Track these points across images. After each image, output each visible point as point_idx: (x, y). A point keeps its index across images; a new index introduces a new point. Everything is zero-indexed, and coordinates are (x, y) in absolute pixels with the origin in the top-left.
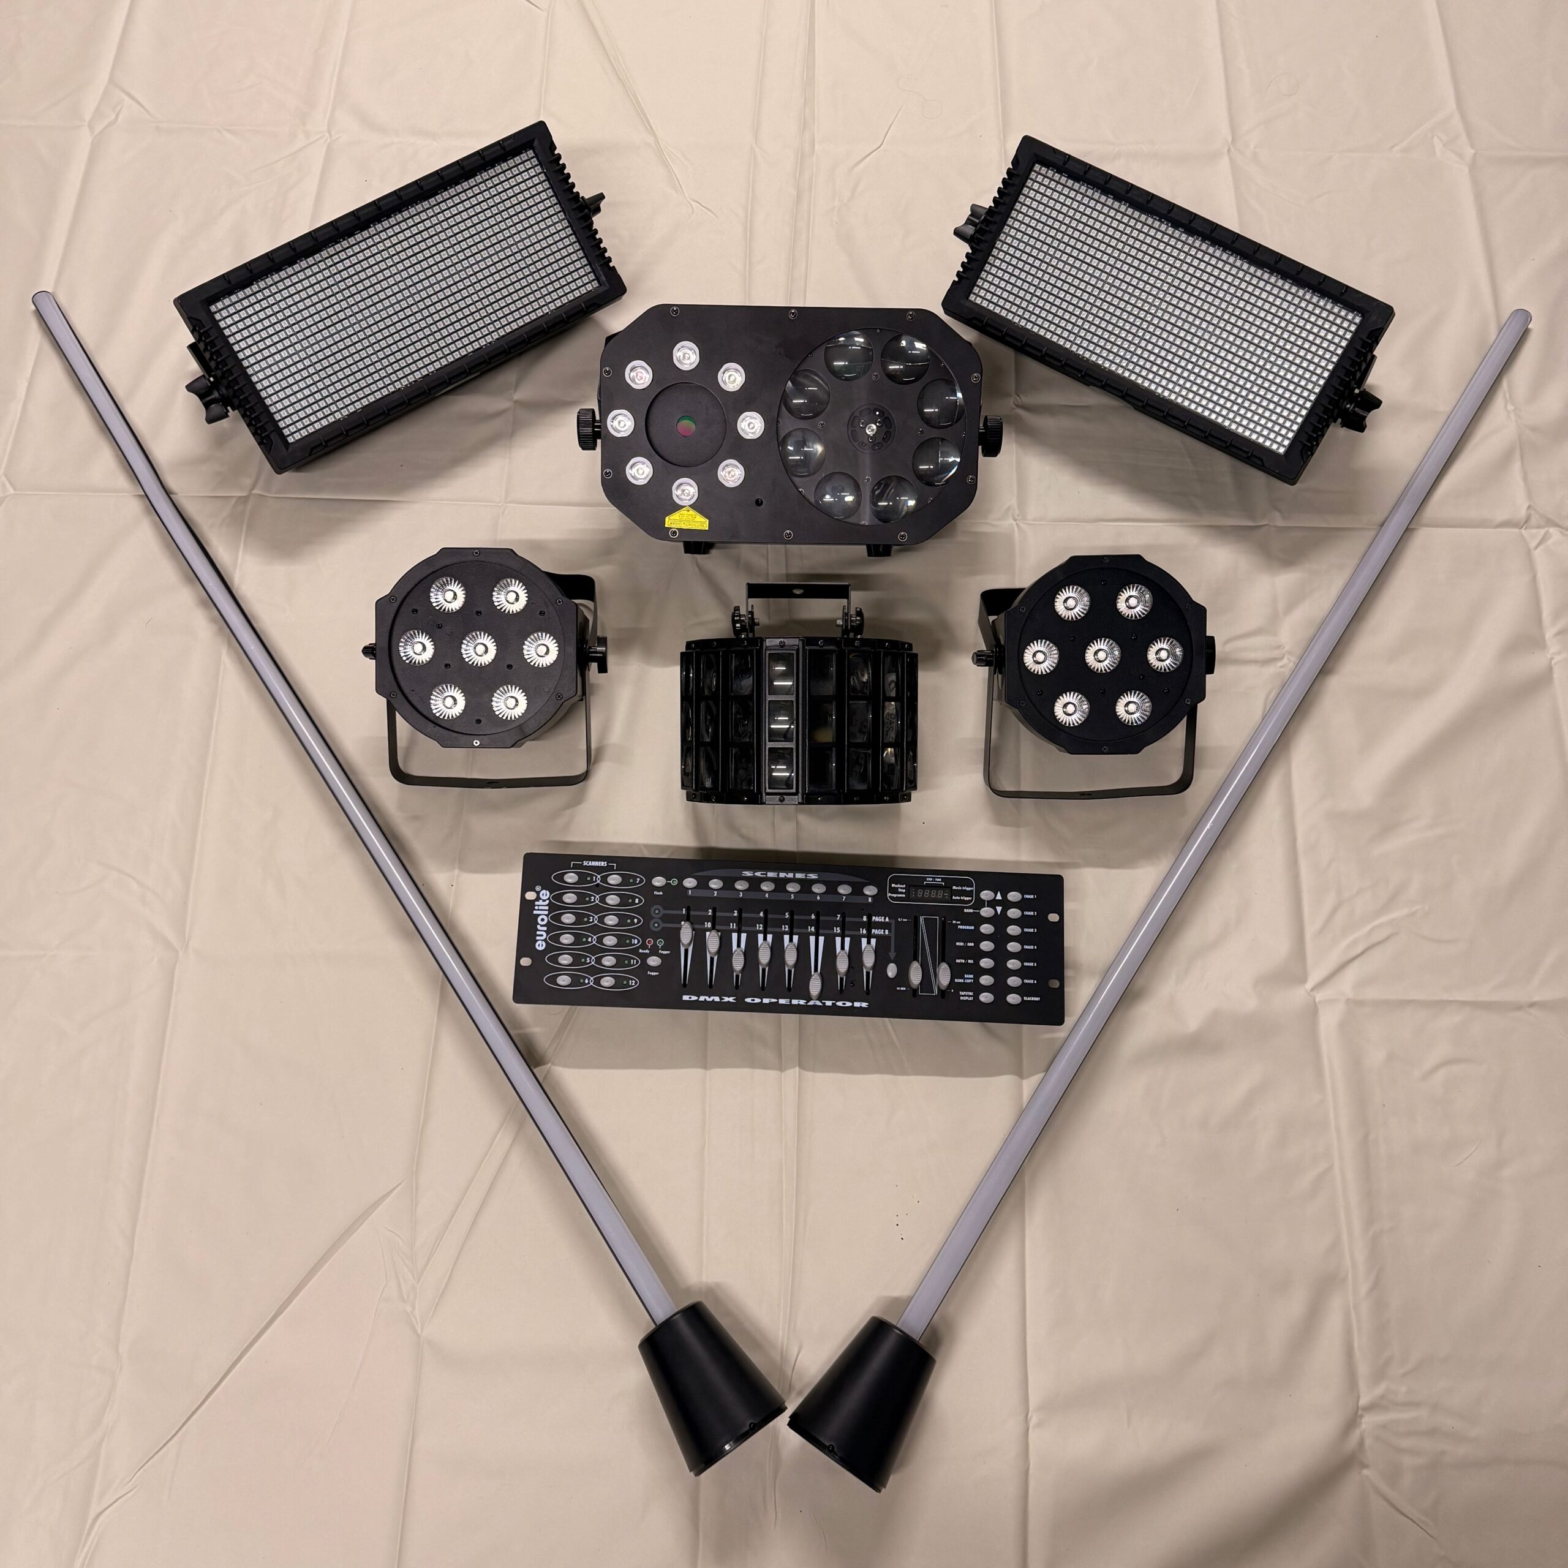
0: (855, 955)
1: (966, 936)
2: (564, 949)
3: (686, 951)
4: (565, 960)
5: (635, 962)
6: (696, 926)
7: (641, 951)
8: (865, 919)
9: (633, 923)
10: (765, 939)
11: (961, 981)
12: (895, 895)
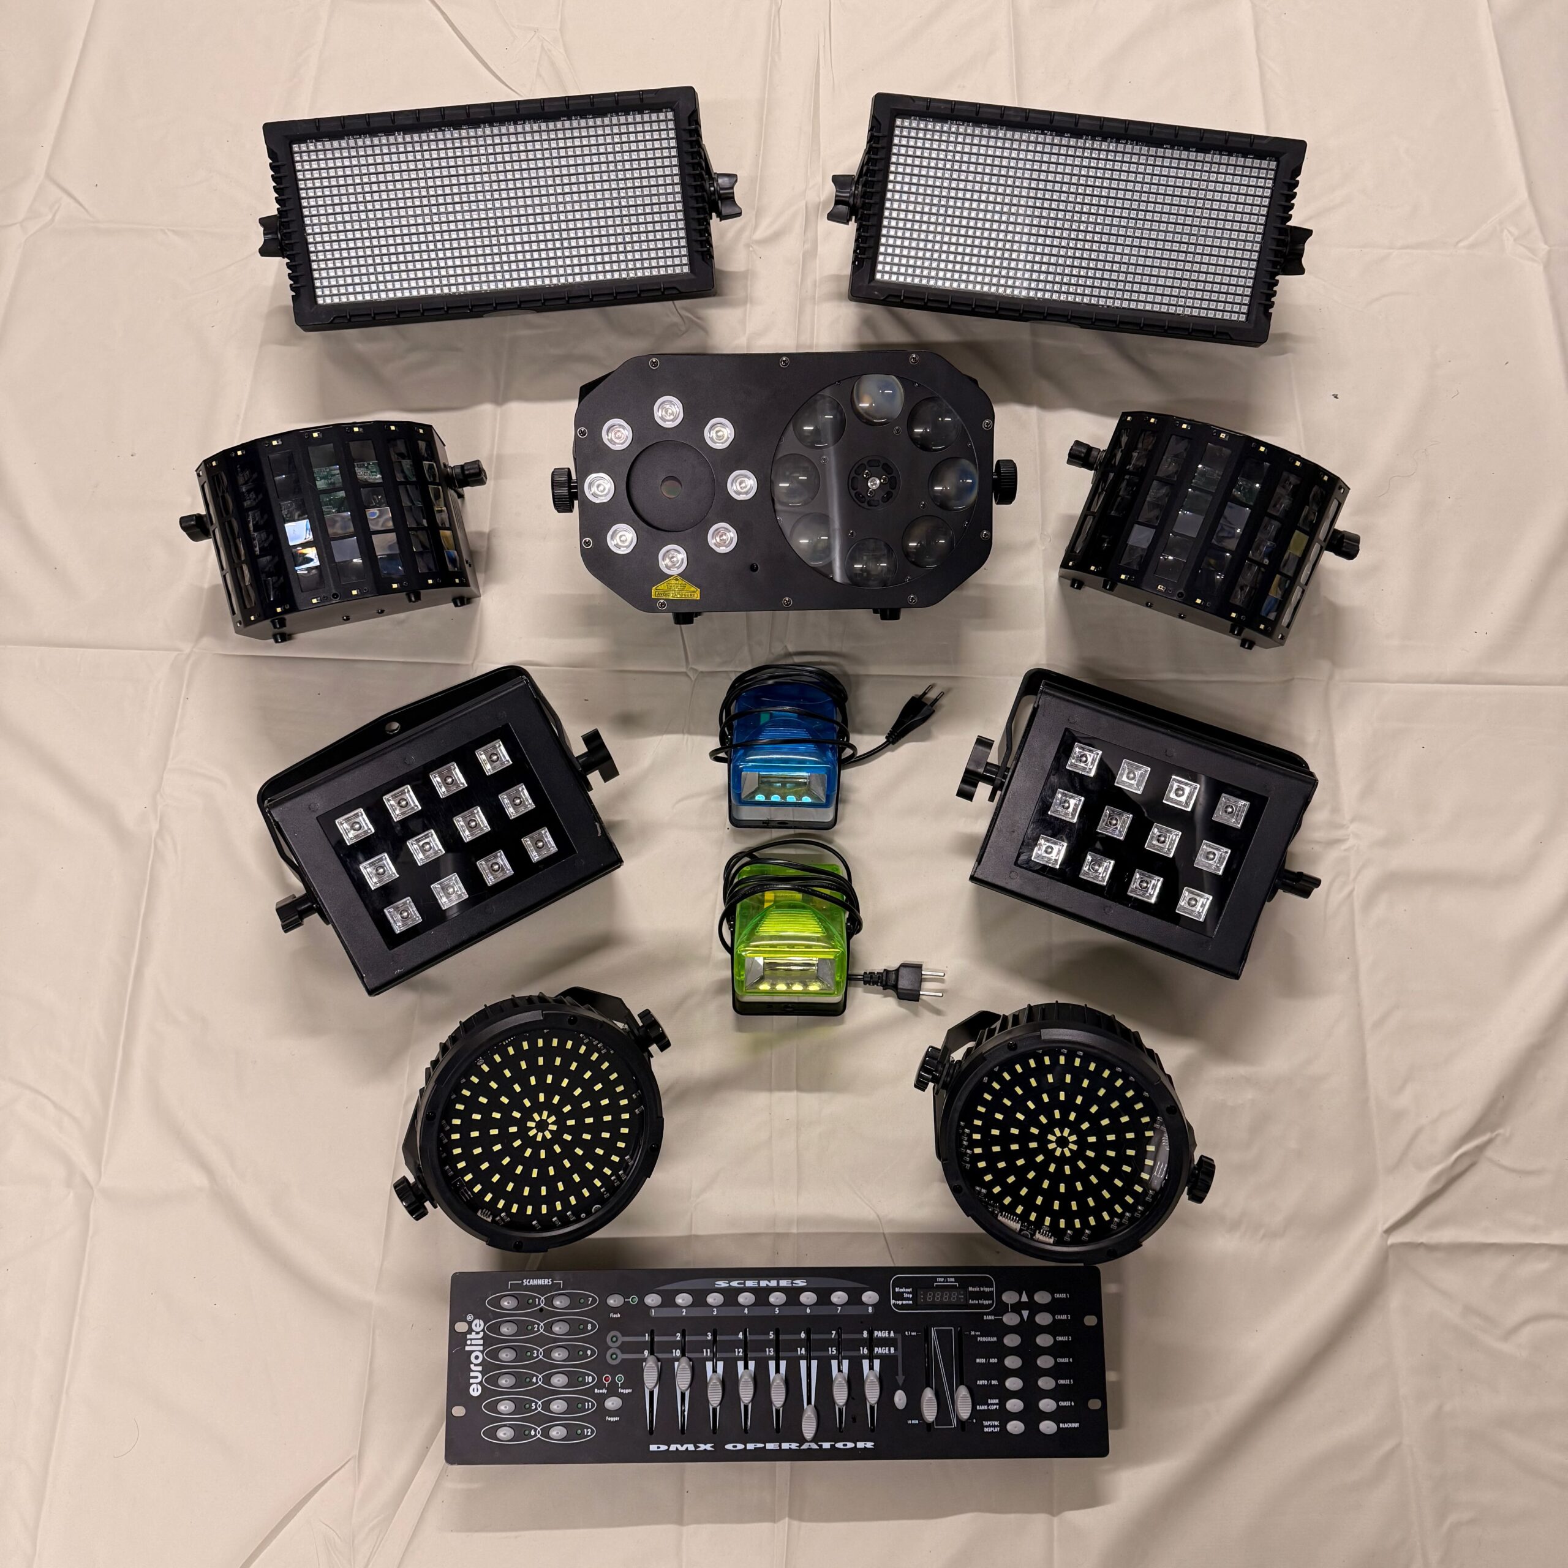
0: (855, 1381)
1: (988, 1350)
2: (503, 1394)
3: (652, 1392)
4: (505, 1407)
5: (590, 1405)
6: (660, 1356)
7: (596, 1391)
8: (865, 1334)
9: (586, 1356)
10: (746, 1367)
11: (984, 1407)
12: (900, 1303)
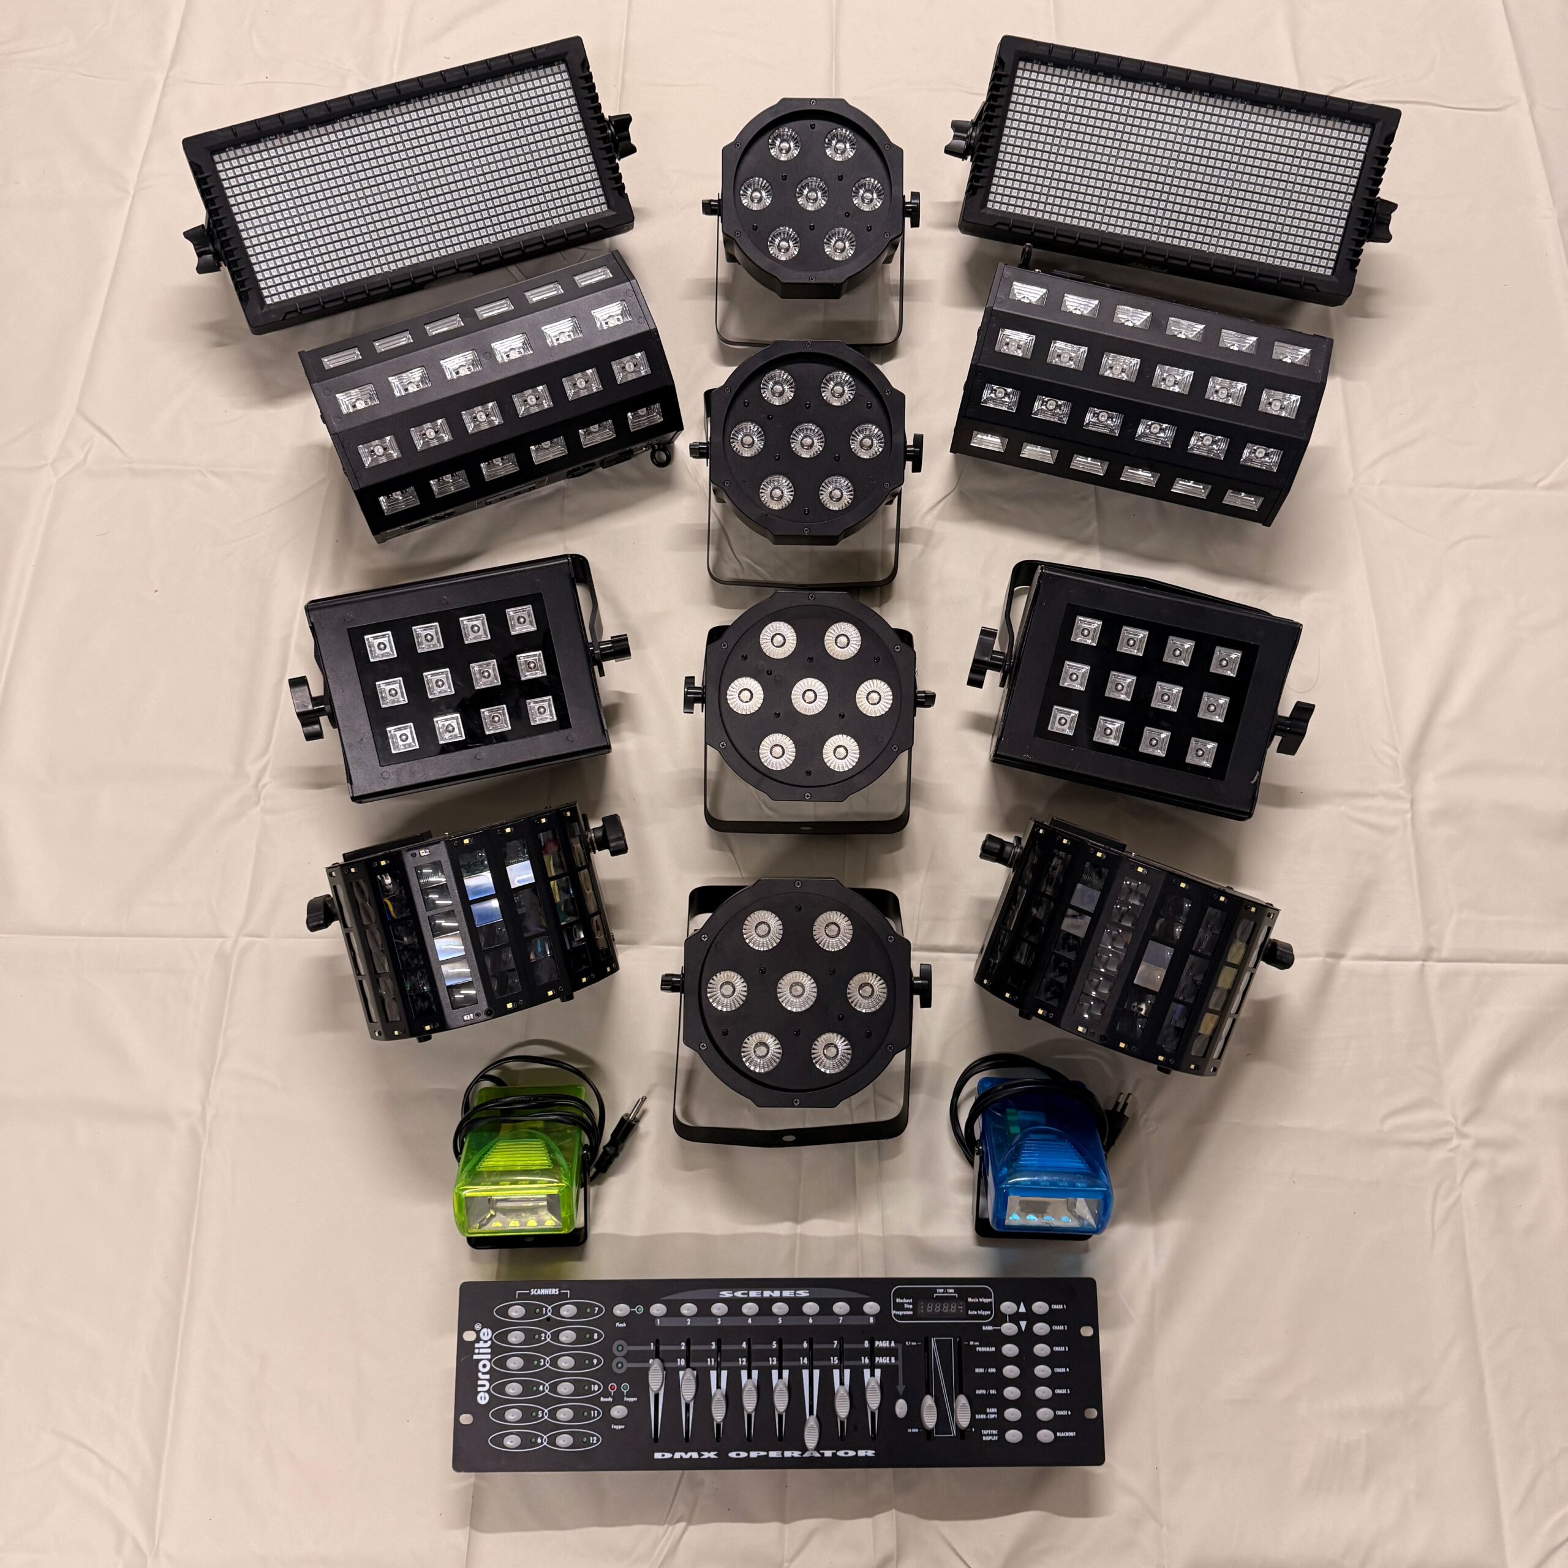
0: (857, 1392)
1: (987, 1360)
2: (510, 1402)
3: (657, 1396)
4: (513, 1415)
5: (596, 1414)
6: (668, 1365)
7: (602, 1399)
8: (867, 1344)
9: (592, 1365)
10: (750, 1376)
11: (983, 1416)
12: (901, 1313)
